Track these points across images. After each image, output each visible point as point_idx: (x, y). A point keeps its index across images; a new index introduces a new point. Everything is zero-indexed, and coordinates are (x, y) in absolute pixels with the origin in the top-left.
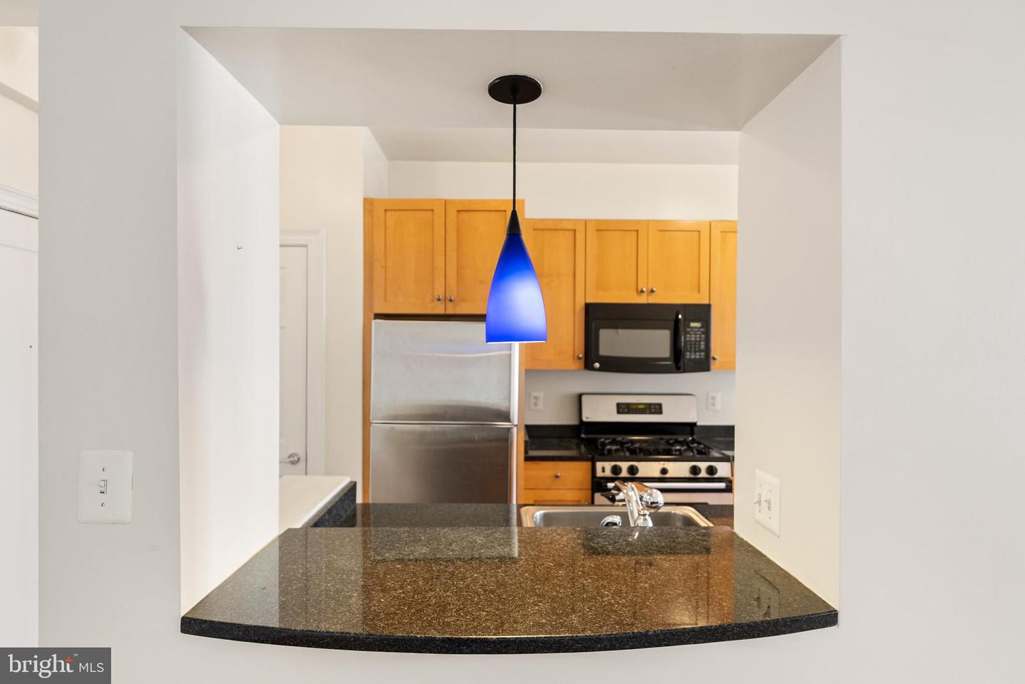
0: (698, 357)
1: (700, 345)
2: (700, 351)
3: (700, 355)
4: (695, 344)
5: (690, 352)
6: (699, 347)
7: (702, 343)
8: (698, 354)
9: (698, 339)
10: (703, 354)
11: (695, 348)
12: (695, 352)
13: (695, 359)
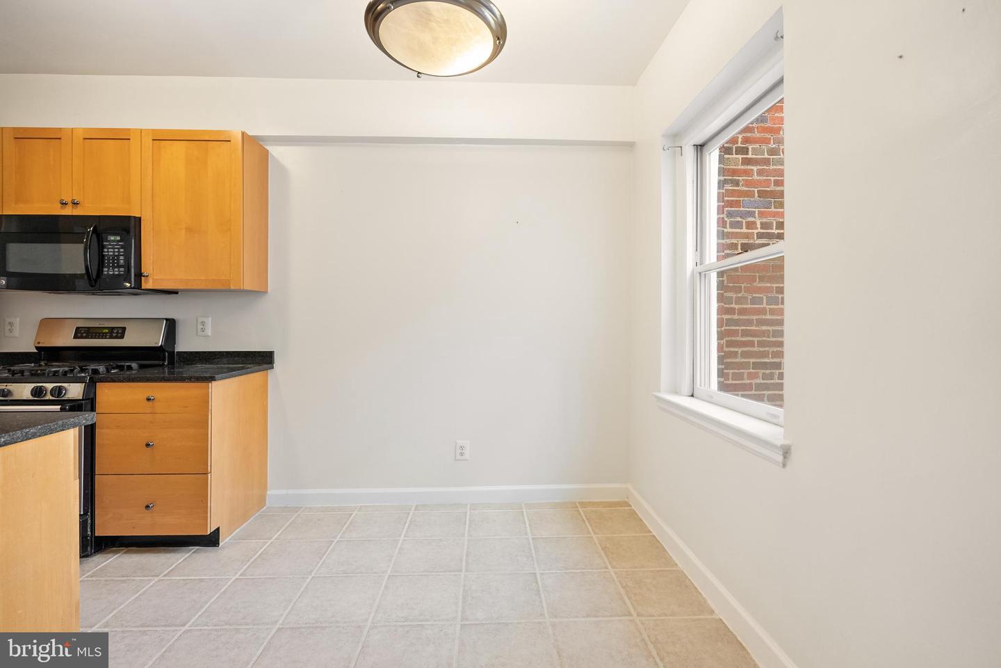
0: (117, 273)
1: (118, 260)
2: (119, 266)
3: (119, 271)
4: (113, 259)
5: (109, 267)
6: (118, 263)
7: (121, 258)
8: (116, 269)
9: (116, 254)
10: (122, 269)
11: (113, 263)
12: (114, 267)
13: (113, 274)
